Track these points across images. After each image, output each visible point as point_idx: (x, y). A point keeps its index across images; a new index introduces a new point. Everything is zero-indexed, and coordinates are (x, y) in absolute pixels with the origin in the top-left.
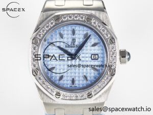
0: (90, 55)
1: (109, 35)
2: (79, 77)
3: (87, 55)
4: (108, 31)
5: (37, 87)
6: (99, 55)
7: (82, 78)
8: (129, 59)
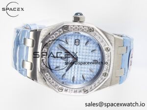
0: (75, 46)
1: (61, 30)
2: (92, 56)
3: (75, 48)
4: (57, 31)
5: (97, 90)
6: (76, 39)
7: (93, 54)
8: (81, 14)
